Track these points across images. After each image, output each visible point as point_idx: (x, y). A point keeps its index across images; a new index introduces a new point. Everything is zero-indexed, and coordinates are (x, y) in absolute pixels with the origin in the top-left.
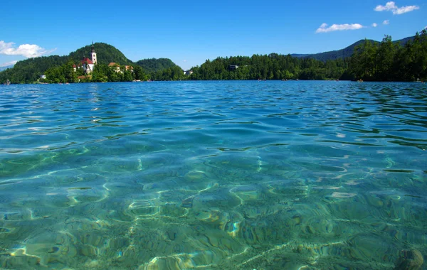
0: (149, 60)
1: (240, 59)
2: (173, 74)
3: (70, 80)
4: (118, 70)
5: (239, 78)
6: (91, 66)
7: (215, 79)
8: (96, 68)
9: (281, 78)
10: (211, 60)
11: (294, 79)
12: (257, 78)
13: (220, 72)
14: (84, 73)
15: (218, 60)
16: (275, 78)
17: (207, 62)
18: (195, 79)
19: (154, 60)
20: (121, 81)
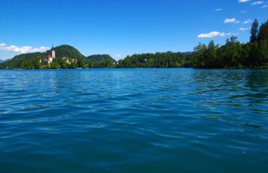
0: (96, 56)
1: (148, 55)
2: (107, 64)
3: (37, 68)
4: (68, 61)
5: (147, 67)
6: (51, 59)
7: (132, 67)
8: (54, 60)
9: (172, 67)
10: (130, 56)
11: (181, 67)
12: (158, 67)
13: (135, 63)
14: (46, 63)
15: (135, 55)
16: (169, 67)
17: (128, 57)
18: (120, 67)
19: (99, 55)
20: (69, 68)
